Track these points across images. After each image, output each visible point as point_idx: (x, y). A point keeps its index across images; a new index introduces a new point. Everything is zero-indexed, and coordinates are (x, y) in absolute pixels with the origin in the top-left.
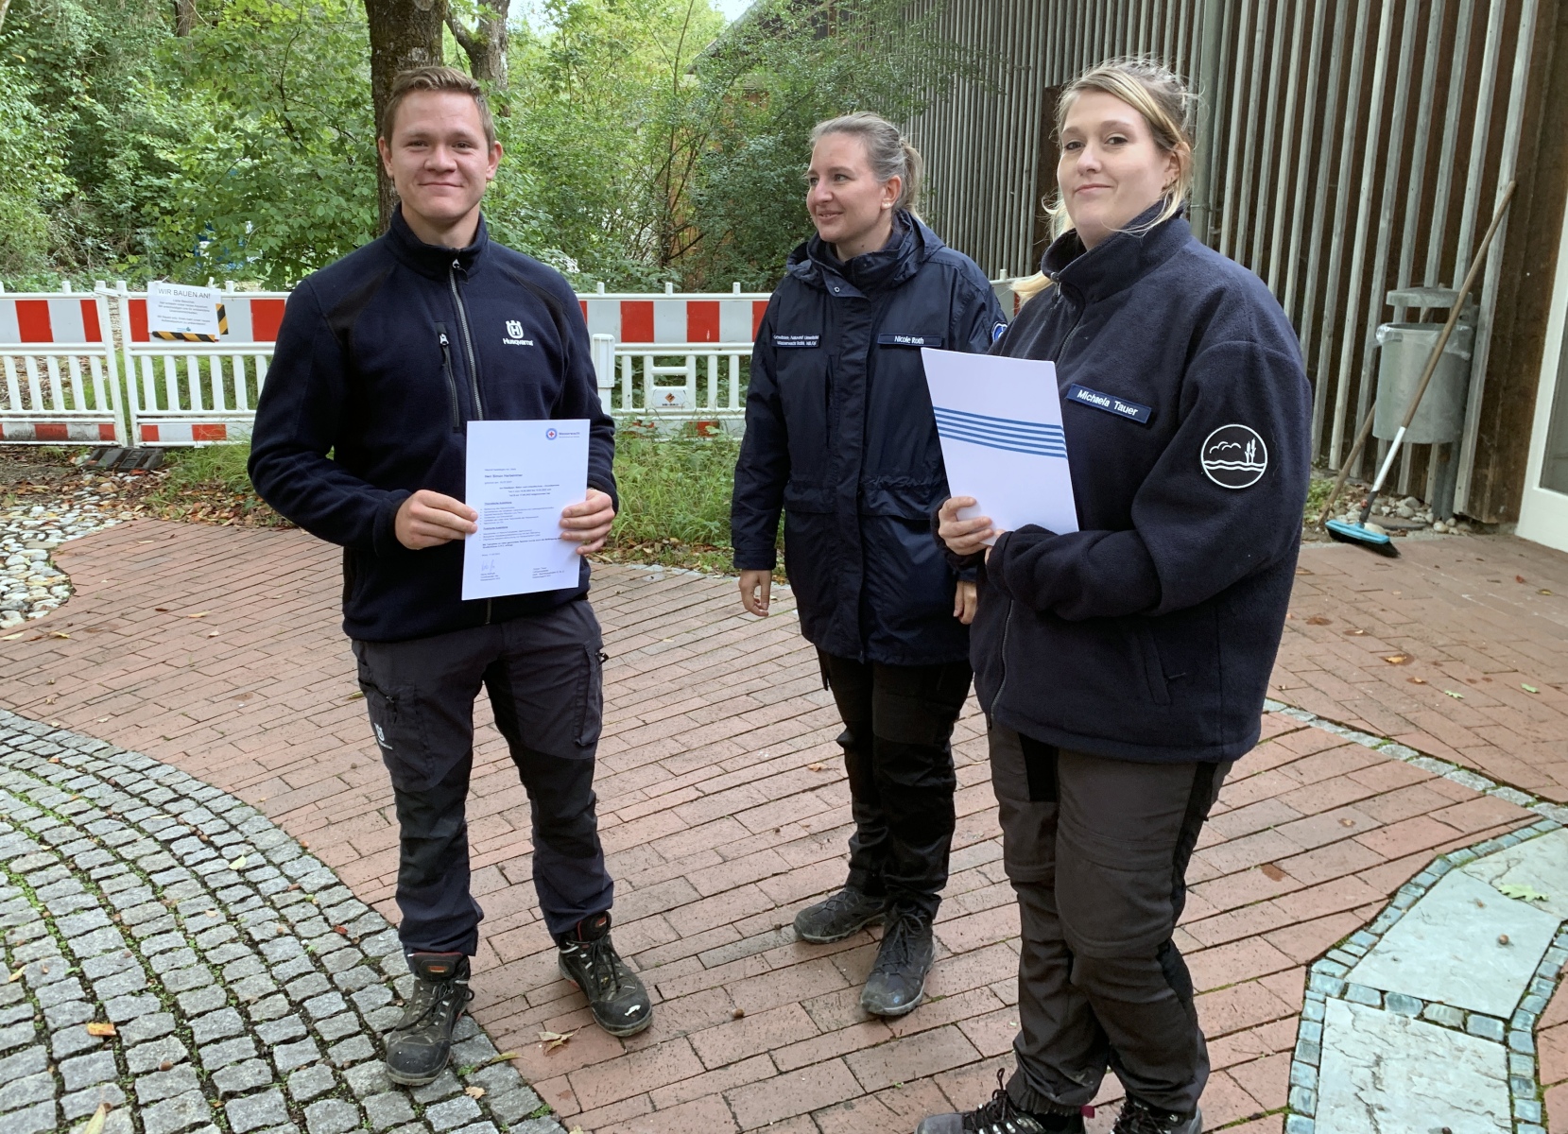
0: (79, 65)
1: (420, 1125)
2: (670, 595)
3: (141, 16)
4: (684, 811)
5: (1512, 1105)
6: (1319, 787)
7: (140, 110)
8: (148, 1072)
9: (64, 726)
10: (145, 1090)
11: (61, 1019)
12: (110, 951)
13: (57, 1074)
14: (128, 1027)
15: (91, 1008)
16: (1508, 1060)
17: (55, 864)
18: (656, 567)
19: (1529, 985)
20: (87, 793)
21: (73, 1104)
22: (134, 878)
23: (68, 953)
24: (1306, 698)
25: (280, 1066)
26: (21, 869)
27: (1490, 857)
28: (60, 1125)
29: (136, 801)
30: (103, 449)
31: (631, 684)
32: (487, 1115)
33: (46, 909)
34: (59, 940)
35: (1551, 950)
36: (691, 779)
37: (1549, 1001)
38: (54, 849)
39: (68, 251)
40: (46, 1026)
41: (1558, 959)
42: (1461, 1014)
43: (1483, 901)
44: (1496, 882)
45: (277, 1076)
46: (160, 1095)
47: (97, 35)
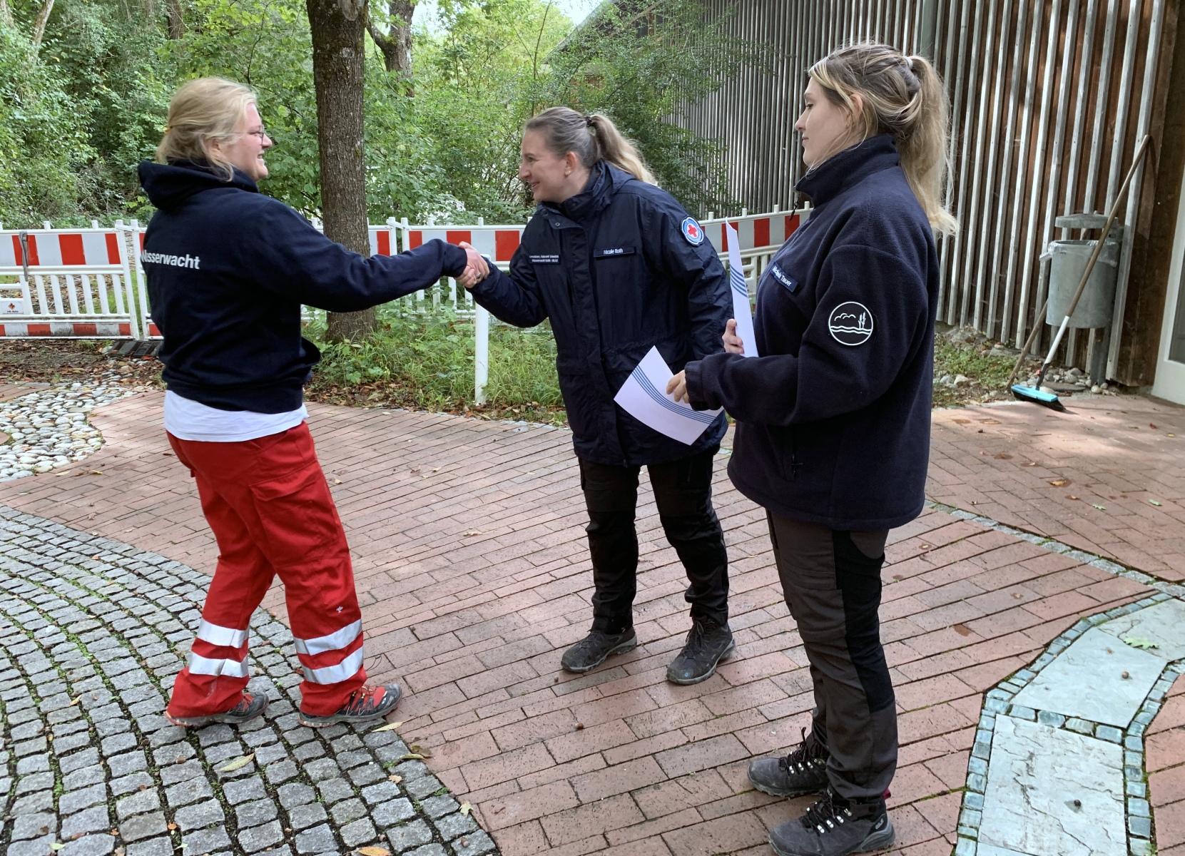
0: (98, 63)
1: (357, 800)
2: (532, 442)
3: (143, 27)
4: (542, 590)
5: (1125, 785)
6: (998, 572)
7: (143, 96)
8: (169, 765)
9: (101, 535)
10: (167, 776)
11: (107, 730)
12: (140, 685)
13: (106, 766)
14: (154, 735)
15: (127, 724)
16: (1124, 756)
17: (99, 627)
18: (522, 423)
19: (1142, 705)
20: (118, 580)
21: (118, 786)
22: (155, 637)
23: (110, 687)
24: (992, 510)
25: (259, 761)
26: (75, 631)
27: (1120, 619)
28: (109, 799)
29: (154, 585)
30: (122, 342)
31: (505, 503)
32: (404, 793)
33: (94, 658)
34: (104, 678)
35: (1159, 682)
36: (546, 568)
37: (1155, 716)
38: (98, 617)
39: (93, 201)
40: (97, 735)
41: (1164, 687)
42: (1091, 725)
43: (1112, 648)
44: (1121, 636)
45: (257, 767)
46: (178, 780)
47: (111, 41)
